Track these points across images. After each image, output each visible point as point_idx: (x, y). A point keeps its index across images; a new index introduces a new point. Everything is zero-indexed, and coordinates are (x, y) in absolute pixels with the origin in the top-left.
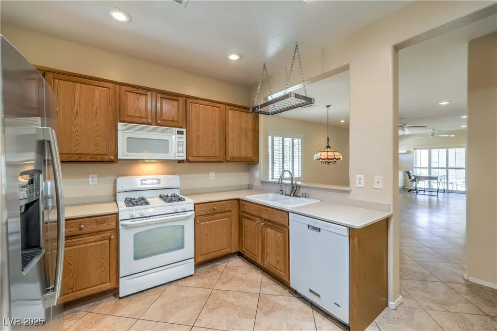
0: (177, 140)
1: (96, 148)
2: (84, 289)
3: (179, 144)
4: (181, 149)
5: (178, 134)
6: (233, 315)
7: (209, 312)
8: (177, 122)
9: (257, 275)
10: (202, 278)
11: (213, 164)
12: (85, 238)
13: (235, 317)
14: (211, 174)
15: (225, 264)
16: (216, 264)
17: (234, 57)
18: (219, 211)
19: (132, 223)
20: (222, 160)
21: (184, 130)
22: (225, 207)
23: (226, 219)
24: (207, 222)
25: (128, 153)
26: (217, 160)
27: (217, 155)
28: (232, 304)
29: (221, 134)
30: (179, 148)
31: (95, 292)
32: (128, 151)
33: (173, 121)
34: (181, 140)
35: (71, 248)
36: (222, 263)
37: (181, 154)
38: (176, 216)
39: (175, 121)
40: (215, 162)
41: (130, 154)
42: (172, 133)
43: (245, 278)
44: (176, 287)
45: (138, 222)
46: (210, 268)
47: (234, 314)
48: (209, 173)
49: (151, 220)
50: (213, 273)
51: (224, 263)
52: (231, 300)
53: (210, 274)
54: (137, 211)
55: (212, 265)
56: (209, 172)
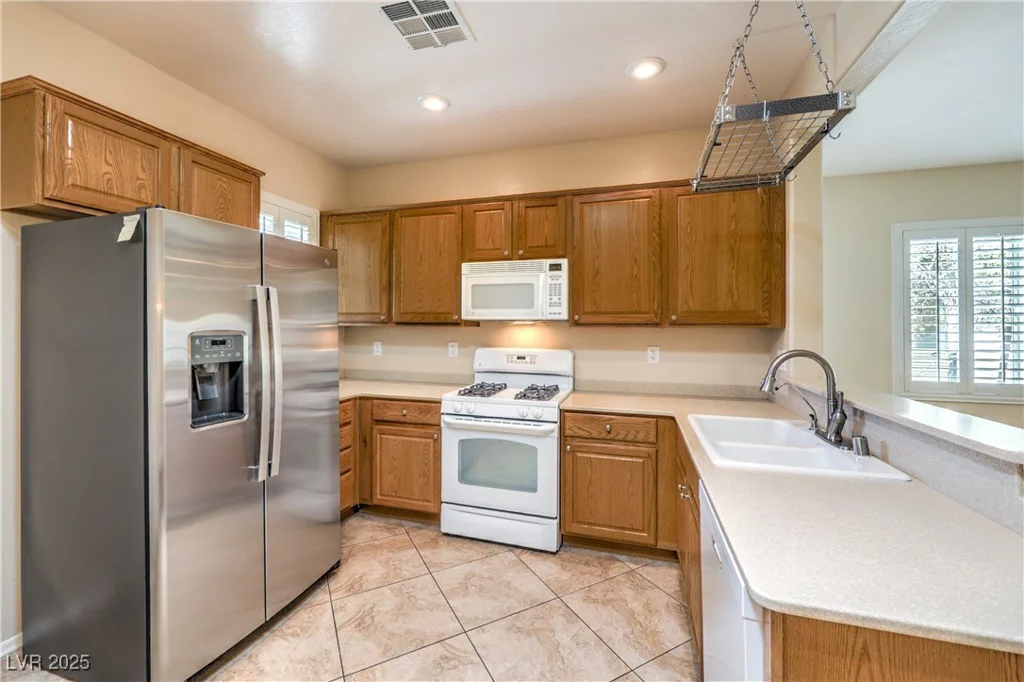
0: (550, 281)
1: (440, 303)
2: (409, 499)
3: (554, 290)
4: (555, 299)
5: (550, 270)
6: (534, 666)
7: (509, 629)
8: (553, 246)
9: (678, 628)
10: (564, 568)
11: (636, 329)
12: (409, 429)
13: (532, 673)
14: (649, 353)
15: (633, 566)
16: (618, 557)
17: (646, 71)
18: (620, 437)
19: (458, 421)
20: (656, 321)
21: (564, 262)
22: (638, 432)
23: (641, 460)
24: (592, 456)
25: (472, 310)
26: (644, 321)
27: (643, 310)
28: (557, 646)
29: (654, 259)
30: (553, 297)
31: (407, 507)
32: (473, 307)
33: (546, 246)
34: (555, 282)
35: (397, 437)
36: (631, 562)
37: (556, 309)
38: (521, 426)
39: (551, 246)
40: (638, 325)
41: (477, 311)
42: (540, 270)
43: (641, 619)
44: (514, 558)
45: (464, 421)
46: (599, 558)
47: (538, 666)
48: (646, 350)
49: (482, 423)
50: (593, 569)
51: (636, 563)
52: (563, 637)
53: (586, 569)
54: (477, 405)
55: (607, 554)
56: (644, 347)
